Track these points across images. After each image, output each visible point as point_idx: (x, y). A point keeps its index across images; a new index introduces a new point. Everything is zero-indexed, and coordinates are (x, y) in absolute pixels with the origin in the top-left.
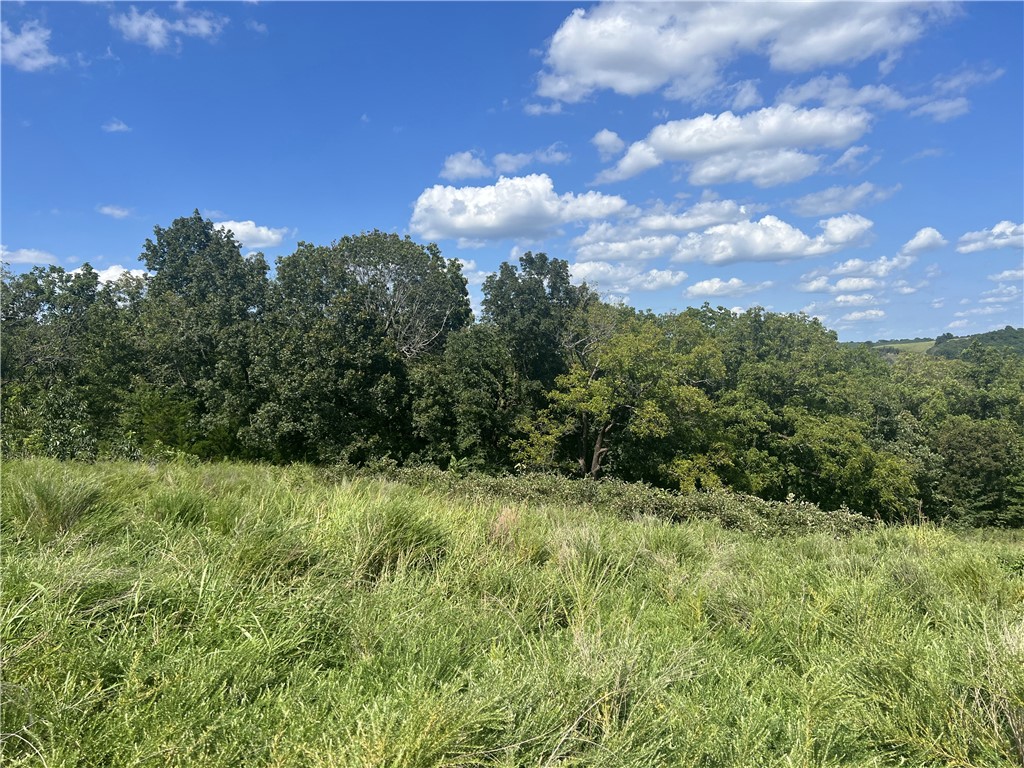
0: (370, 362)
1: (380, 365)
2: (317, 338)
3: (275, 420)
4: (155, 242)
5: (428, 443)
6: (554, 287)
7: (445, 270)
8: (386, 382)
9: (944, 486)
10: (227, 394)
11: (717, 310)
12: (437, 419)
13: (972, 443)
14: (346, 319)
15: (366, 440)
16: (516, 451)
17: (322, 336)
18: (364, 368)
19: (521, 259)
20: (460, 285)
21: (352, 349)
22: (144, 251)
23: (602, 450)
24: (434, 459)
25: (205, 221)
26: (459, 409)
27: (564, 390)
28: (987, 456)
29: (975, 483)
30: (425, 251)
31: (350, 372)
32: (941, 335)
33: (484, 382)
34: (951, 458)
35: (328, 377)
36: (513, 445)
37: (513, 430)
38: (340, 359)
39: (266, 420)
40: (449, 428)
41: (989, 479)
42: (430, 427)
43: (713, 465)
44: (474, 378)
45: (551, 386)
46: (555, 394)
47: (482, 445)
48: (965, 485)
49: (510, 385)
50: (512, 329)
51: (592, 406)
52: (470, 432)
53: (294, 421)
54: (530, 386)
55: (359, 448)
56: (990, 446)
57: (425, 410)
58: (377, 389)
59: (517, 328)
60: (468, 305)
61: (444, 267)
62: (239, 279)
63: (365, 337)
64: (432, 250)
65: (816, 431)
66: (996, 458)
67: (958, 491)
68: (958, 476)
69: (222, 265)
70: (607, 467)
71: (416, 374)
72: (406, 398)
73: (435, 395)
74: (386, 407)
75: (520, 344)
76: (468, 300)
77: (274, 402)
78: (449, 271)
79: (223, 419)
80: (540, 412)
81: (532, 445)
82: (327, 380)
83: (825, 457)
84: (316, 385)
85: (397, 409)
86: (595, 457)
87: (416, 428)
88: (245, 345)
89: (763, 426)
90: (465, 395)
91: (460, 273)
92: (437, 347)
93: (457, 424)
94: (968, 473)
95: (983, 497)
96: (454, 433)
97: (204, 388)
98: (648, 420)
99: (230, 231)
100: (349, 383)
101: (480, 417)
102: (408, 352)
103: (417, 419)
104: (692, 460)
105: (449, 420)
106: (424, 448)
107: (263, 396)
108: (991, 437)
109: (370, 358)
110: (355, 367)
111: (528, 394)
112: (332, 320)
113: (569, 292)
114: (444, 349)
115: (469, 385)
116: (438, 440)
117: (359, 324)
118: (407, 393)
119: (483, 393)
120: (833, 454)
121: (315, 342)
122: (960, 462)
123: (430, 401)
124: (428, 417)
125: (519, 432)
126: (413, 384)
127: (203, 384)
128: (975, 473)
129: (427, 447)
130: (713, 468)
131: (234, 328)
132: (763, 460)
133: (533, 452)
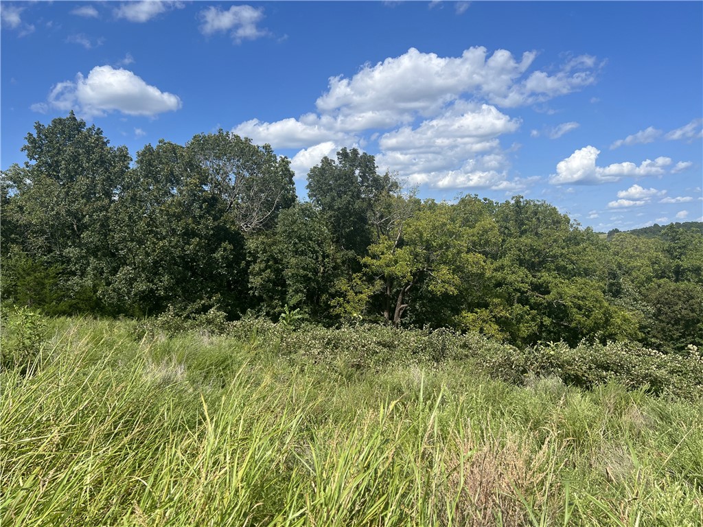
0: (212, 232)
1: (220, 236)
2: (168, 211)
3: (131, 281)
4: (35, 136)
5: (263, 301)
6: (363, 176)
7: (277, 164)
8: (225, 250)
9: (654, 332)
10: (92, 259)
11: (483, 201)
12: (269, 280)
13: (675, 300)
14: (194, 197)
15: (210, 298)
16: (336, 307)
18: (207, 237)
19: (338, 154)
20: (288, 176)
21: (197, 221)
22: (27, 144)
23: (402, 306)
24: (268, 314)
25: (78, 120)
26: (288, 272)
27: (374, 257)
28: (685, 309)
29: (677, 330)
30: (261, 149)
31: (196, 240)
32: (611, 230)
33: (310, 250)
34: (659, 310)
35: (176, 244)
36: (333, 302)
37: (332, 290)
38: (187, 230)
39: (123, 282)
40: (280, 288)
41: (687, 326)
42: (264, 287)
43: (494, 317)
44: (301, 247)
45: (365, 253)
46: (367, 260)
47: (307, 303)
48: (670, 331)
49: (328, 256)
50: (331, 207)
51: (397, 270)
52: (297, 291)
53: (148, 282)
54: (347, 254)
56: (688, 301)
57: (259, 274)
58: (218, 255)
59: (336, 207)
60: (294, 192)
61: (277, 162)
62: (102, 161)
63: (208, 212)
64: (267, 149)
65: (566, 290)
66: (693, 310)
67: (664, 336)
68: (665, 324)
69: (89, 151)
70: (407, 320)
71: (251, 244)
72: (243, 264)
73: (268, 261)
74: (226, 270)
75: (338, 220)
76: (294, 188)
77: (131, 266)
78: (280, 165)
79: (87, 281)
80: (354, 275)
81: (348, 302)
82: (176, 247)
83: (575, 310)
84: (166, 251)
85: (235, 272)
86: (397, 311)
87: (252, 288)
88: (107, 218)
89: (525, 287)
90: (293, 261)
91: (289, 167)
93: (286, 285)
94: (672, 322)
95: (683, 340)
96: (284, 293)
97: (72, 255)
98: (443, 281)
99: (99, 129)
100: (195, 249)
101: (306, 279)
102: (245, 227)
103: (252, 280)
104: (476, 313)
105: (280, 282)
106: (259, 305)
107: (122, 261)
108: (688, 295)
109: (212, 229)
110: (199, 236)
111: (343, 262)
113: (376, 180)
114: (277, 224)
115: (297, 253)
116: (272, 298)
117: (204, 201)
118: (244, 259)
119: (308, 260)
120: (580, 308)
122: (666, 314)
123: (263, 266)
124: (261, 278)
125: (336, 291)
126: (249, 252)
127: (72, 252)
128: (677, 322)
129: (261, 304)
130: (493, 319)
132: (526, 312)
133: (348, 308)
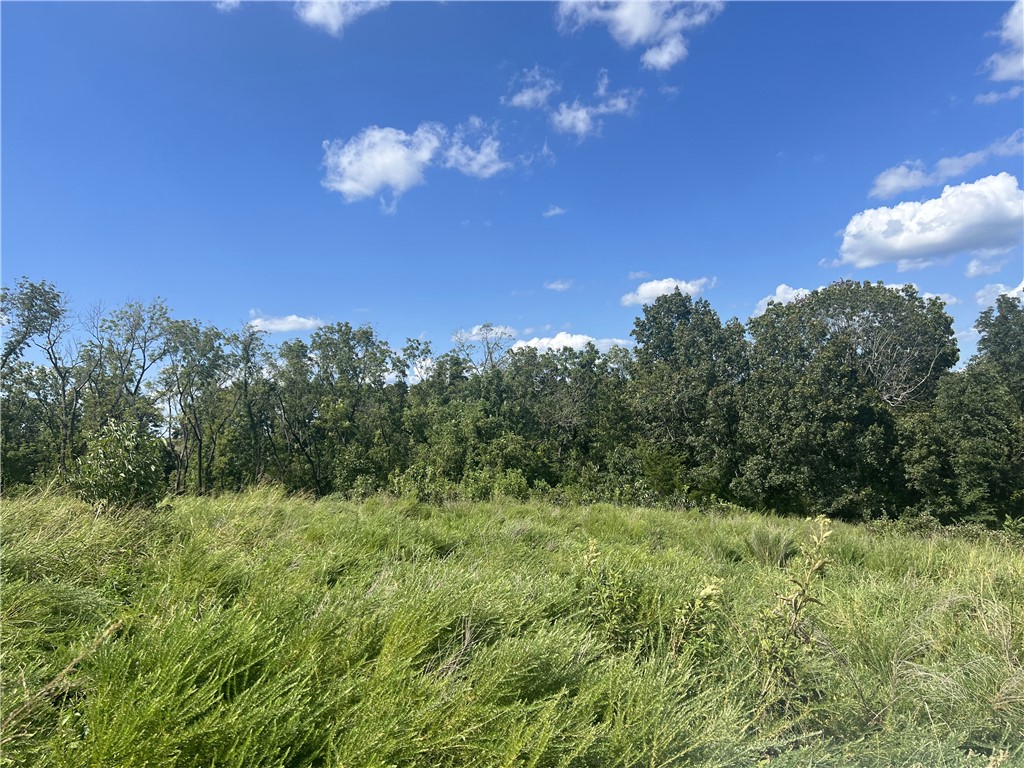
0: (856, 412)
1: (865, 417)
2: (802, 393)
3: (764, 473)
4: (643, 319)
5: (923, 496)
7: (925, 311)
8: (874, 433)
12: (934, 470)
14: (830, 372)
15: (857, 492)
17: (807, 391)
18: (850, 419)
20: (946, 324)
21: (837, 401)
22: (634, 327)
25: (684, 295)
26: (959, 460)
30: (901, 293)
31: (838, 424)
33: (990, 429)
35: (816, 430)
38: (828, 412)
39: (756, 472)
40: (948, 481)
42: (926, 479)
44: (975, 425)
47: (990, 500)
52: (972, 485)
53: (784, 474)
55: (851, 500)
57: (919, 461)
58: (865, 440)
60: (954, 344)
61: (924, 308)
62: (722, 343)
64: (908, 292)
71: (905, 424)
72: (895, 449)
73: (929, 445)
74: (875, 459)
76: (954, 339)
77: (762, 455)
78: (929, 310)
79: (713, 471)
82: (815, 433)
84: (805, 439)
85: (888, 460)
87: (909, 480)
90: (965, 444)
91: (943, 311)
92: (925, 394)
93: (956, 476)
96: (955, 486)
97: (694, 444)
99: (706, 301)
100: (839, 435)
101: (984, 468)
102: (891, 400)
103: (910, 470)
105: (946, 470)
106: (919, 502)
107: (751, 450)
109: (856, 409)
110: (841, 419)
112: (818, 374)
114: (936, 395)
115: (968, 432)
116: (936, 493)
117: (843, 376)
118: (897, 443)
121: (800, 397)
123: (924, 451)
124: (923, 468)
126: (902, 435)
127: (693, 440)
129: (923, 500)
131: (722, 388)
